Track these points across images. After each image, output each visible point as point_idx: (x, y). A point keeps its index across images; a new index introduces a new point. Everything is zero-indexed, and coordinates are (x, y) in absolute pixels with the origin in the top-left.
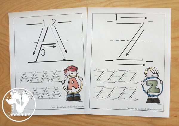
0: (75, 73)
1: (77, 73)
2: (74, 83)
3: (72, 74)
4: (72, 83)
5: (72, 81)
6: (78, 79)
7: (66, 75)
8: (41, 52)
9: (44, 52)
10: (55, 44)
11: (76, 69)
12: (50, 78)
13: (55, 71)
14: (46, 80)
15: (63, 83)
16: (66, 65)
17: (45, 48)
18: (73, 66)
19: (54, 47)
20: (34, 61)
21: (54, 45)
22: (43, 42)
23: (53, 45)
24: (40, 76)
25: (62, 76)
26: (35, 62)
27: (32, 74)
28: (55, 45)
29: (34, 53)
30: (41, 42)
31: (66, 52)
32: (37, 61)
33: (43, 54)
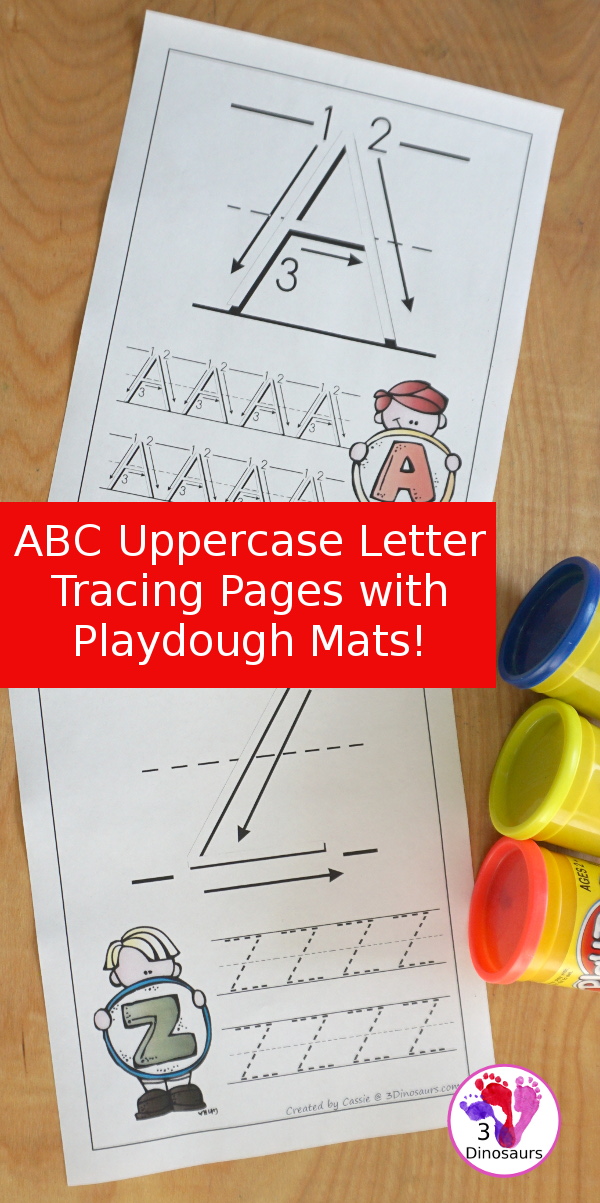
0: (427, 422)
1: (438, 428)
2: (412, 470)
3: (413, 426)
4: (402, 470)
5: (407, 458)
6: (436, 457)
7: (383, 423)
8: (278, 271)
9: (292, 273)
10: (361, 248)
11: (437, 404)
12: (295, 418)
13: (329, 389)
14: (268, 421)
15: (358, 457)
16: (396, 370)
17: (301, 257)
18: (427, 386)
19: (353, 261)
20: (228, 308)
21: (353, 253)
22: (300, 218)
23: (346, 252)
24: (243, 392)
25: (361, 422)
26: (235, 311)
27: (200, 371)
28: (357, 254)
29: (236, 266)
30: (285, 220)
31: (408, 303)
32: (243, 312)
33: (287, 282)
